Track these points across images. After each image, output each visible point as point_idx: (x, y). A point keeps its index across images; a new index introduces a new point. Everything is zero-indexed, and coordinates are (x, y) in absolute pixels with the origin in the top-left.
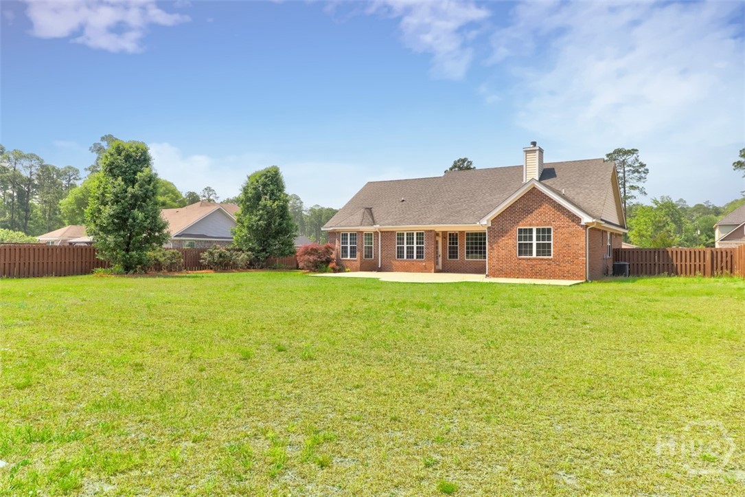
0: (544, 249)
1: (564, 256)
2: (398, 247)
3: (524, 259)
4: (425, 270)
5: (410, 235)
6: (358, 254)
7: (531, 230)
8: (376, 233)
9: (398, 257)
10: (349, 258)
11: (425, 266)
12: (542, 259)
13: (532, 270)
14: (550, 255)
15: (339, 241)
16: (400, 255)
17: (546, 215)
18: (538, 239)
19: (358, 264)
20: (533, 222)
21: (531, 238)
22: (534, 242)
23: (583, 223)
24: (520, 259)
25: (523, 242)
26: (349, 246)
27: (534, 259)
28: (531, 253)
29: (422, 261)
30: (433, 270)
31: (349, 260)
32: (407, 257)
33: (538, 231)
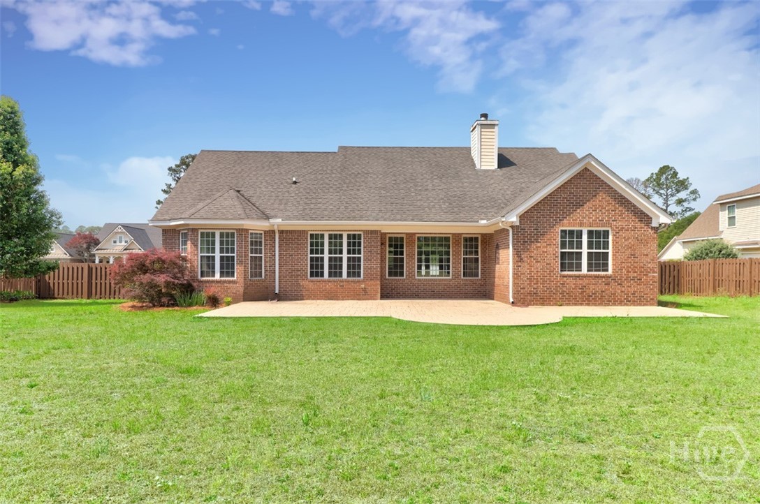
0: (598, 261)
1: (628, 272)
2: (312, 259)
3: (570, 276)
4: (363, 295)
5: (336, 238)
6: (238, 269)
7: (580, 234)
8: (270, 233)
9: (312, 276)
10: (217, 276)
11: (365, 290)
12: (598, 277)
13: (582, 293)
14: (607, 270)
15: (196, 246)
16: (317, 270)
17: (604, 211)
18: (590, 246)
19: (240, 288)
20: (583, 220)
21: (579, 245)
22: (585, 250)
23: (654, 224)
24: (564, 276)
25: (567, 250)
26: (218, 255)
27: (585, 276)
28: (579, 267)
29: (359, 281)
30: (379, 295)
31: (217, 282)
32: (330, 275)
33: (590, 233)
